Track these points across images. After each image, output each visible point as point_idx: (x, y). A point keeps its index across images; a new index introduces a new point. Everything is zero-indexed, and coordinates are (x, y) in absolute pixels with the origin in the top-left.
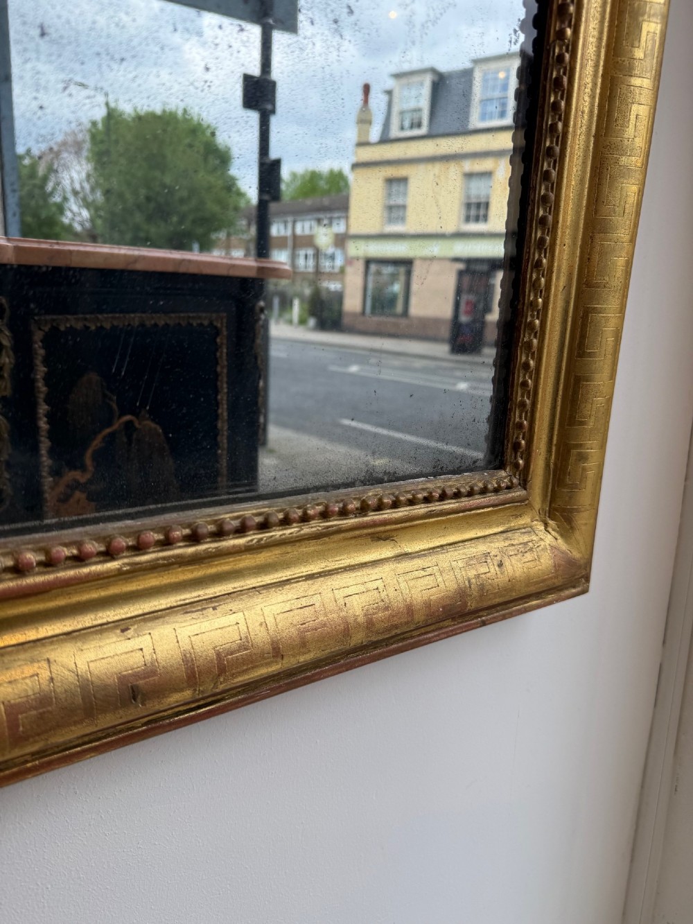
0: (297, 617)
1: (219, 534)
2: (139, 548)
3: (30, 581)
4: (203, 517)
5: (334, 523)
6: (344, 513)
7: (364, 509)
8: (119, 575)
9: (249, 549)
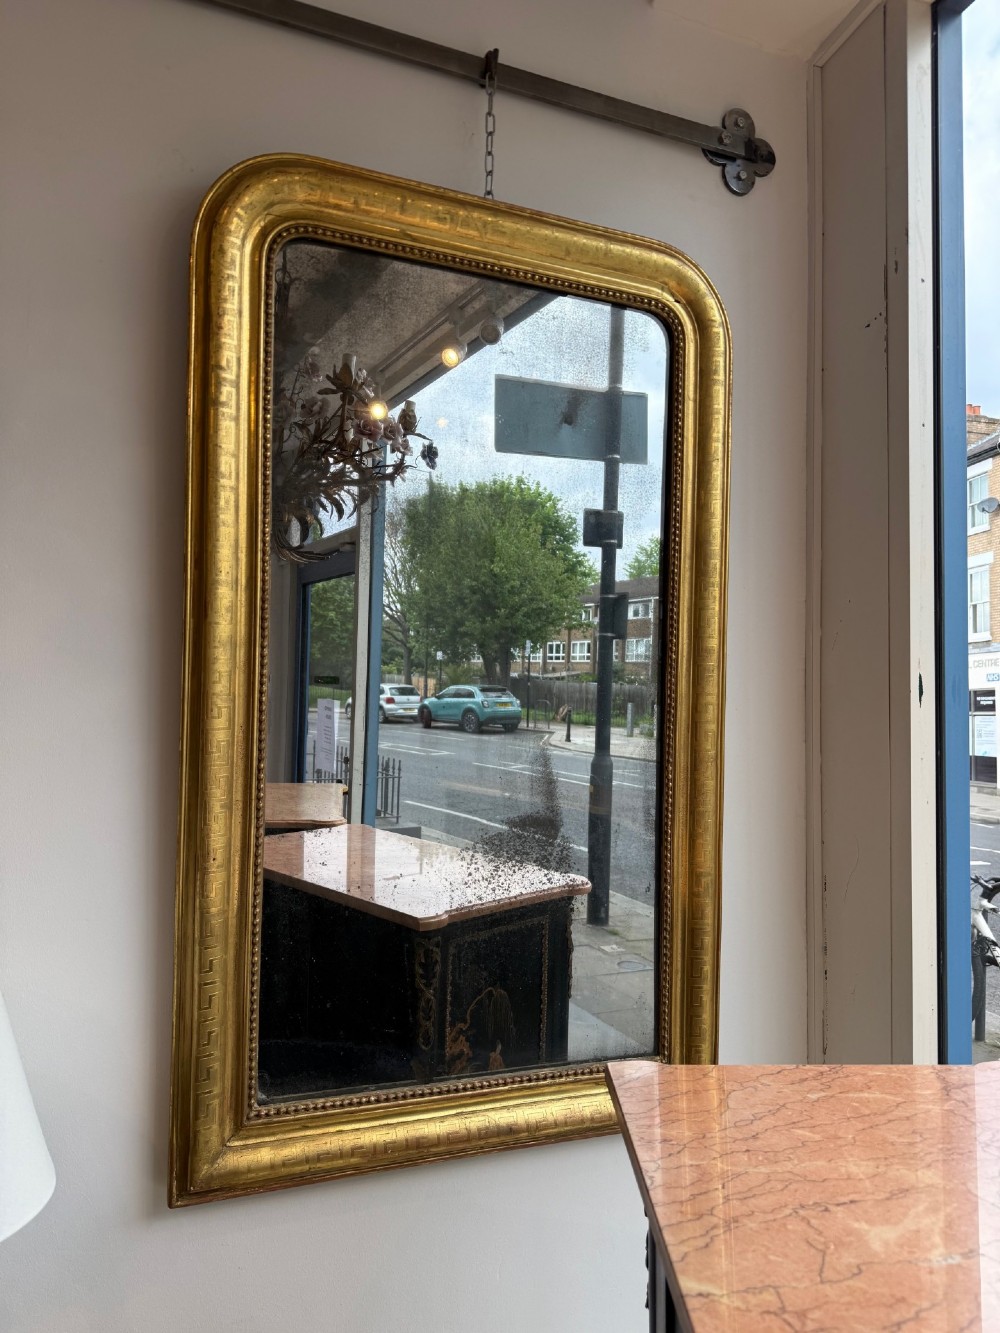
0: (564, 1112)
1: (538, 1079)
2: (513, 1083)
3: (484, 1091)
4: (532, 1073)
5: (580, 1077)
6: (583, 1074)
7: (591, 1073)
8: (508, 1091)
9: (547, 1085)
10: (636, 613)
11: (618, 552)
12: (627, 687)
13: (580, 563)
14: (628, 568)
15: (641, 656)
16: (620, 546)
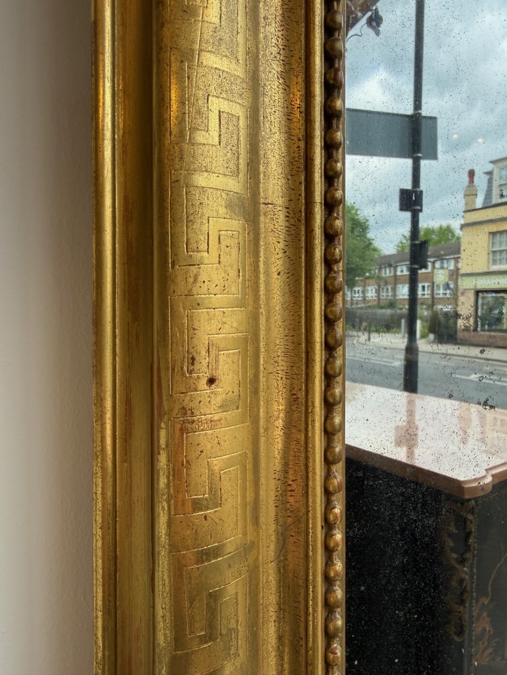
10: (402, 271)
11: (421, 215)
12: (399, 311)
13: (371, 244)
14: (395, 247)
15: (405, 295)
16: (421, 210)
